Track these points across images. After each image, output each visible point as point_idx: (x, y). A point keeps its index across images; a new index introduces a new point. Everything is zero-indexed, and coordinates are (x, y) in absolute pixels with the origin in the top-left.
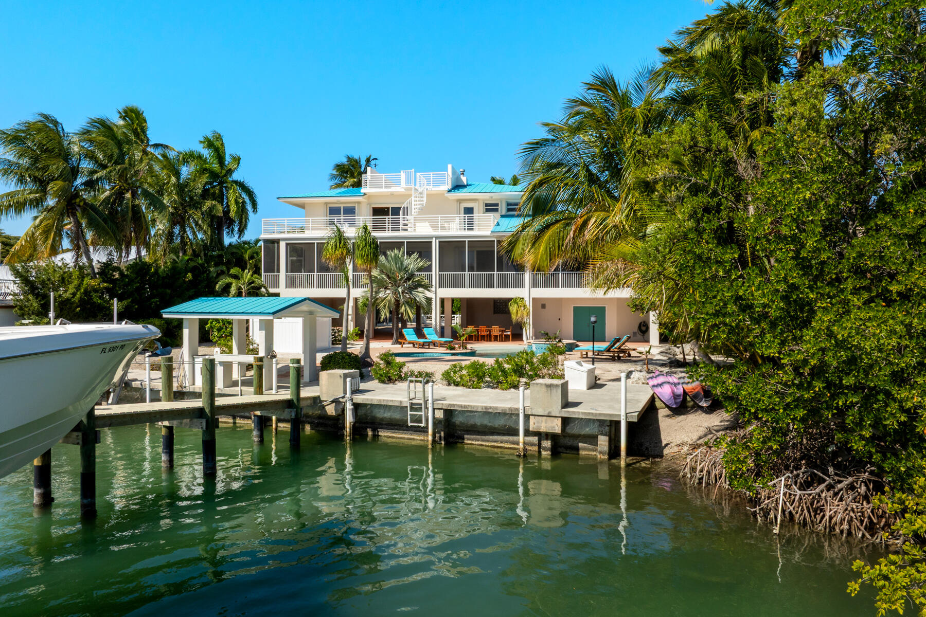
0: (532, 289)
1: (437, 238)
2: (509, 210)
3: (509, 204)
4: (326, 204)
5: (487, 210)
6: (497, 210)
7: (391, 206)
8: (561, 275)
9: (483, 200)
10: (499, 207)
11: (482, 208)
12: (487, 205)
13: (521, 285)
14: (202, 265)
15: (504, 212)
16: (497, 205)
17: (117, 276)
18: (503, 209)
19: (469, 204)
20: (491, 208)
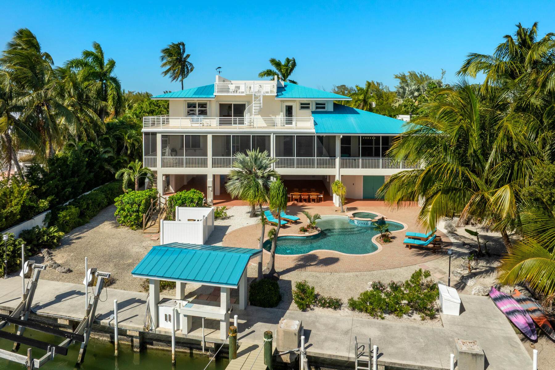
0: (341, 169)
1: (274, 133)
2: (317, 108)
3: (317, 104)
5: (302, 108)
6: (308, 108)
7: (233, 103)
8: (360, 160)
9: (300, 101)
10: (310, 106)
11: (299, 106)
12: (302, 104)
13: (334, 166)
14: (94, 148)
15: (314, 109)
16: (309, 104)
17: (41, 177)
18: (313, 107)
19: (289, 104)
20: (305, 106)
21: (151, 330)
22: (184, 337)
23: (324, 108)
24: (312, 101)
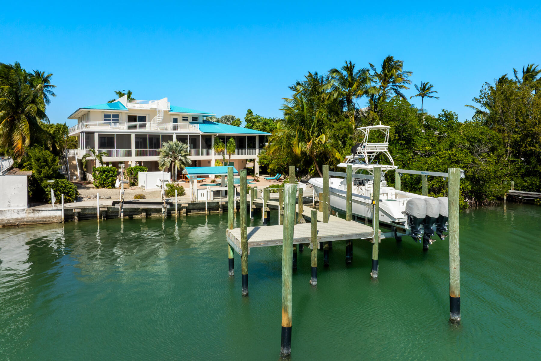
0: (215, 156)
1: (176, 133)
2: (193, 120)
3: (193, 118)
4: (102, 112)
5: (183, 120)
6: (187, 120)
7: (137, 115)
9: (182, 115)
11: (181, 119)
12: (183, 117)
13: (210, 154)
15: (191, 121)
16: (188, 118)
18: (190, 119)
19: (175, 117)
20: (185, 119)
21: (195, 201)
22: (212, 201)
23: (197, 120)
24: (190, 115)
